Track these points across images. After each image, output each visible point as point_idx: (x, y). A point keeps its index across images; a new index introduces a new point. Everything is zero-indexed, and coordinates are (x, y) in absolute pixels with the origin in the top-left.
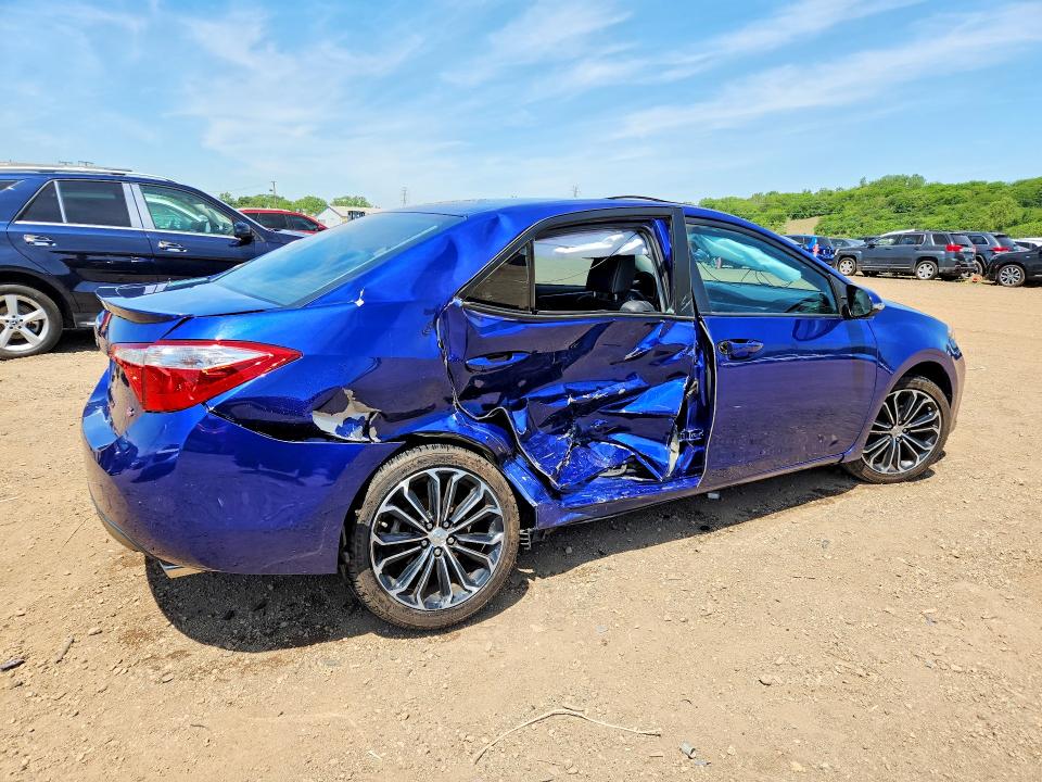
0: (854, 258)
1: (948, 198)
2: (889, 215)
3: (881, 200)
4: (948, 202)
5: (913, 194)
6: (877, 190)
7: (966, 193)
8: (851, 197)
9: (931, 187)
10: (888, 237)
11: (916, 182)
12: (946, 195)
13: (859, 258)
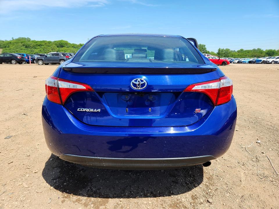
0: (42, 60)
1: (39, 44)
2: (24, 49)
3: (20, 44)
4: (39, 46)
5: (29, 43)
6: (18, 41)
7: (43, 43)
8: (10, 43)
9: (33, 41)
10: (50, 54)
11: (29, 40)
12: (38, 43)
13: (44, 60)
